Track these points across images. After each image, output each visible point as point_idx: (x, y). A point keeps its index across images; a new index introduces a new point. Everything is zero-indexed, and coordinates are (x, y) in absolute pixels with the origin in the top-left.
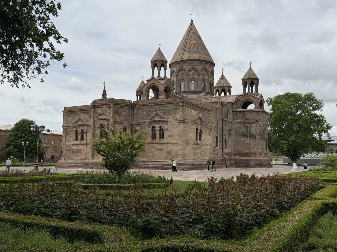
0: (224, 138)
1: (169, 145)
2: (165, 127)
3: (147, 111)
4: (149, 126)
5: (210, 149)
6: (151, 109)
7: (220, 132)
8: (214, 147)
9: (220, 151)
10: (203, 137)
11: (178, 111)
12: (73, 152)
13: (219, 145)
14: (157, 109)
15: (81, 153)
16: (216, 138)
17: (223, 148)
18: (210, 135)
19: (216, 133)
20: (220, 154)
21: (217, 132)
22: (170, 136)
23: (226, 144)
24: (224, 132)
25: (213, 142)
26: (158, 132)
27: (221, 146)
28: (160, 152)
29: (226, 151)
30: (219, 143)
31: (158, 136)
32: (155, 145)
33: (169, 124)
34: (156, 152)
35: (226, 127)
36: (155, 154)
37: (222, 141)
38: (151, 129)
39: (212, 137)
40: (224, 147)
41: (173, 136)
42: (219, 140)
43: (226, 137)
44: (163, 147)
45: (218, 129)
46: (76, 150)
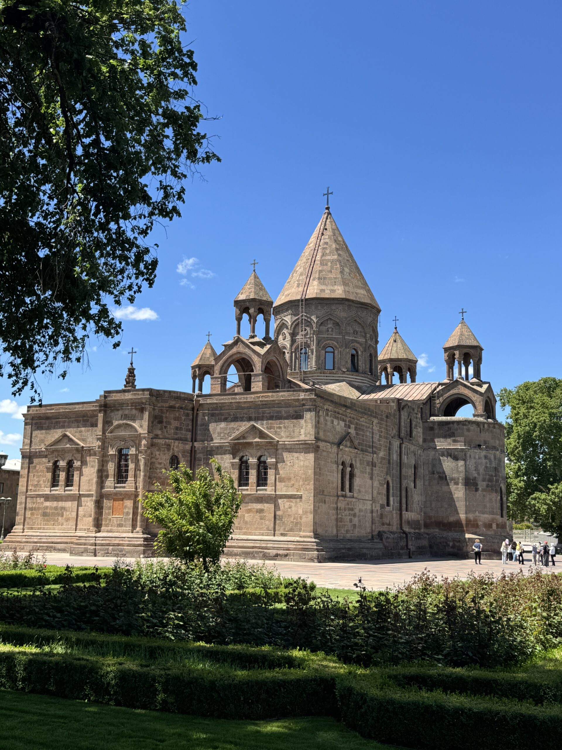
0: (404, 485)
1: (280, 501)
2: (270, 459)
3: (229, 420)
4: (233, 455)
5: (372, 512)
6: (239, 415)
7: (394, 471)
8: (382, 507)
9: (395, 515)
10: (357, 481)
11: (302, 422)
12: (45, 514)
13: (391, 503)
14: (253, 414)
15: (65, 516)
16: (385, 486)
17: (401, 510)
18: (371, 478)
19: (387, 474)
20: (395, 524)
21: (388, 469)
22: (281, 480)
23: (409, 498)
24: (404, 470)
25: (379, 493)
26: (253, 470)
27: (397, 505)
28: (257, 516)
29: (408, 515)
30: (393, 496)
31: (253, 478)
32: (247, 500)
33: (280, 451)
34: (248, 517)
35: (409, 460)
37: (399, 493)
38: (237, 461)
39: (376, 484)
40: (404, 506)
41: (289, 479)
42: (393, 490)
43: (408, 483)
44: (265, 506)
45: (389, 463)
46: (51, 508)
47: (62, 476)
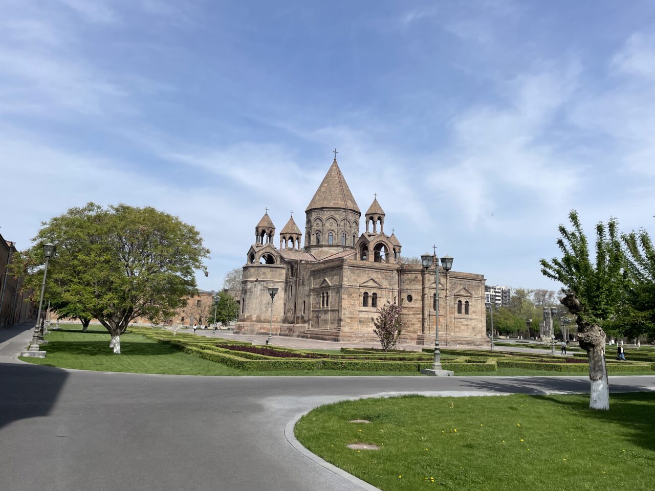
1: (473, 321)
2: (470, 303)
3: (452, 284)
4: (455, 300)
6: (456, 282)
11: (480, 288)
14: (462, 283)
22: (474, 312)
26: (463, 306)
28: (466, 327)
31: (463, 311)
32: (462, 320)
33: (473, 300)
34: (462, 327)
36: (462, 330)
38: (457, 302)
41: (476, 312)
44: (469, 322)
46: (364, 318)
47: (370, 301)
